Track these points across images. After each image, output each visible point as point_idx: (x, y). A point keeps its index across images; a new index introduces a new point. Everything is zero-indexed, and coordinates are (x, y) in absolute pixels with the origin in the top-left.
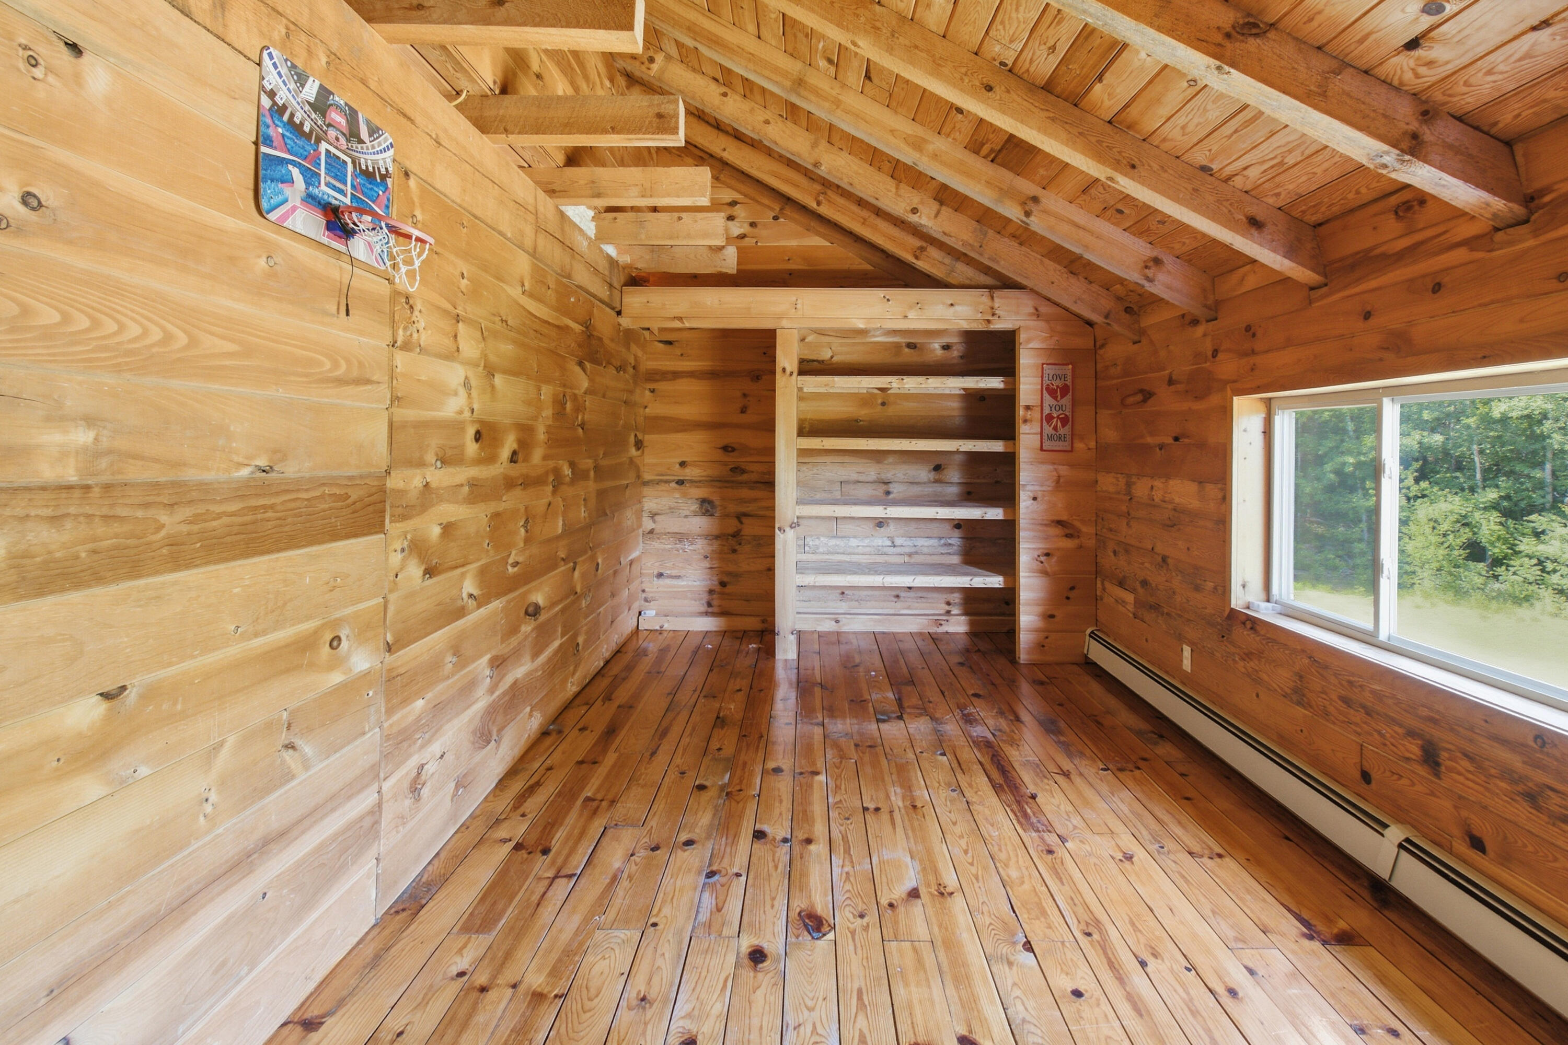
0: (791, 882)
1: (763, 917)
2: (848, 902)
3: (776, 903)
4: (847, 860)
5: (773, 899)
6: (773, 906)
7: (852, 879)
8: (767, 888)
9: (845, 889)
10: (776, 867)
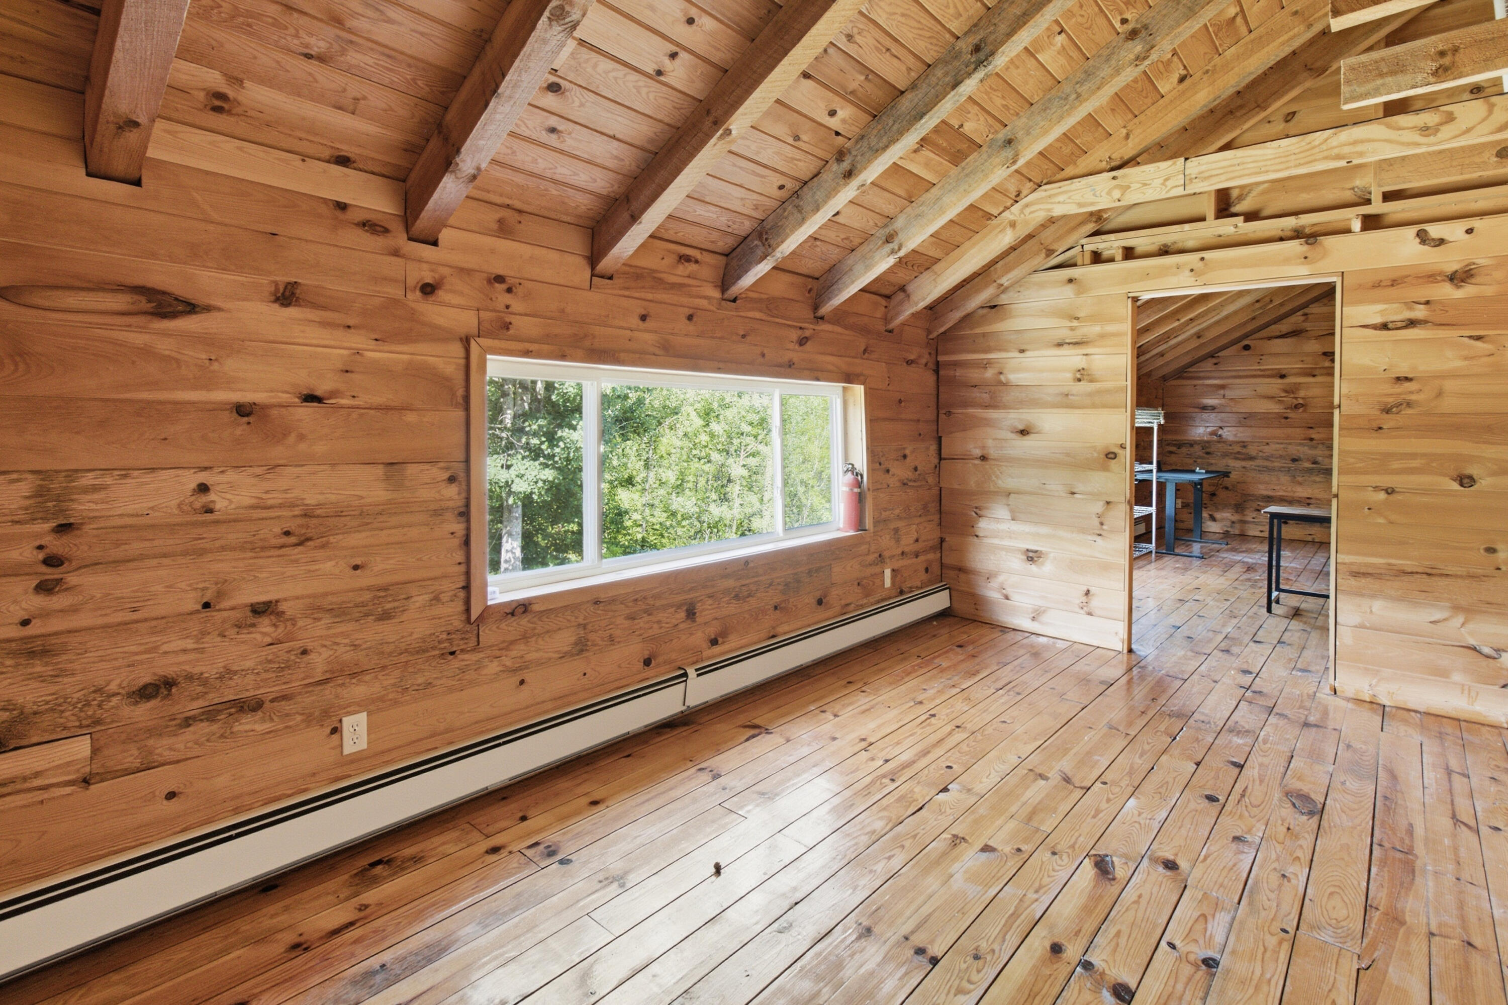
0: (1107, 911)
1: (1155, 890)
2: (1057, 868)
3: (1135, 898)
4: (1025, 905)
5: (1137, 902)
6: (1140, 896)
7: (1037, 885)
8: (1140, 915)
9: (1051, 879)
10: (1118, 934)
